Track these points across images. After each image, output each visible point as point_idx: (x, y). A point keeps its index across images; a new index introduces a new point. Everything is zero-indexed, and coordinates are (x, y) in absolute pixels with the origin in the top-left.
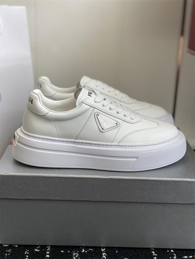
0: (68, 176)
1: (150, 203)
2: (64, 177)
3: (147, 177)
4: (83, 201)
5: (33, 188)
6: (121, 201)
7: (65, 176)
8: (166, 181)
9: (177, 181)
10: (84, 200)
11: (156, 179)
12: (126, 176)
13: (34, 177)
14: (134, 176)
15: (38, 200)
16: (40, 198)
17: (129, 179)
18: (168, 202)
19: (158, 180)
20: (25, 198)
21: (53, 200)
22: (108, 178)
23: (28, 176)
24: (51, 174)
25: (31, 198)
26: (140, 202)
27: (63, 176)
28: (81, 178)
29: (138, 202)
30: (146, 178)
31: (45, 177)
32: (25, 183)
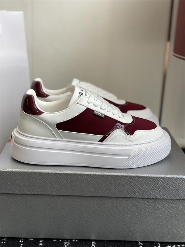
0: (63, 172)
1: (140, 198)
2: (60, 173)
3: (138, 173)
4: (77, 196)
5: (30, 183)
6: (113, 196)
7: (61, 172)
8: (156, 177)
9: (166, 178)
10: (78, 195)
11: (146, 175)
12: (118, 173)
13: (31, 173)
14: (126, 173)
15: (35, 195)
16: (37, 193)
17: (121, 176)
18: (157, 198)
19: (148, 176)
20: (23, 193)
21: (49, 195)
22: (101, 174)
23: (26, 172)
24: (47, 171)
25: (28, 193)
26: (131, 198)
27: (58, 172)
28: (76, 174)
29: (129, 198)
30: (136, 175)
31: (42, 173)
32: (23, 179)
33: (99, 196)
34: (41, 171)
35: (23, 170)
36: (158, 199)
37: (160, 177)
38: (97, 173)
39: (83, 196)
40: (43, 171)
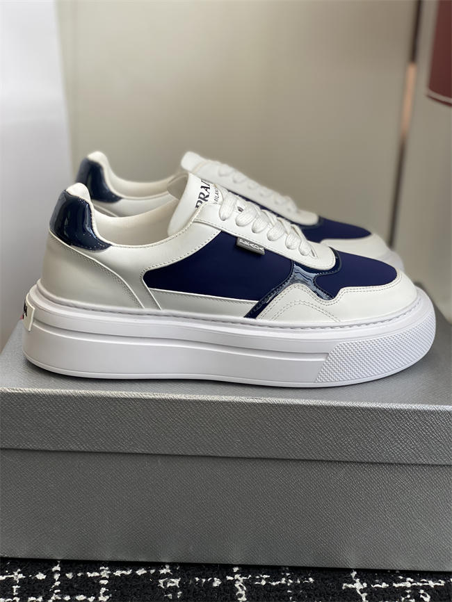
0: (163, 397)
1: (358, 462)
2: (155, 399)
3: (353, 401)
4: (199, 456)
5: (80, 423)
6: (289, 457)
7: (158, 396)
8: (399, 411)
9: (425, 411)
10: (201, 453)
11: (373, 405)
12: (302, 398)
13: (82, 398)
14: (322, 399)
15: (91, 452)
16: (96, 448)
17: (311, 406)
18: (401, 462)
19: (378, 408)
20: (61, 449)
21: (129, 453)
22: (260, 401)
23: (69, 396)
24: (123, 393)
25: (74, 447)
26: (335, 461)
27: (151, 397)
28: (195, 401)
29: (331, 461)
30: (350, 404)
31: (110, 398)
32: (62, 413)
33: (254, 456)
34: (108, 392)
35: (62, 391)
36: (404, 464)
37: (409, 410)
38: (250, 400)
39: (215, 457)
40: (112, 392)
